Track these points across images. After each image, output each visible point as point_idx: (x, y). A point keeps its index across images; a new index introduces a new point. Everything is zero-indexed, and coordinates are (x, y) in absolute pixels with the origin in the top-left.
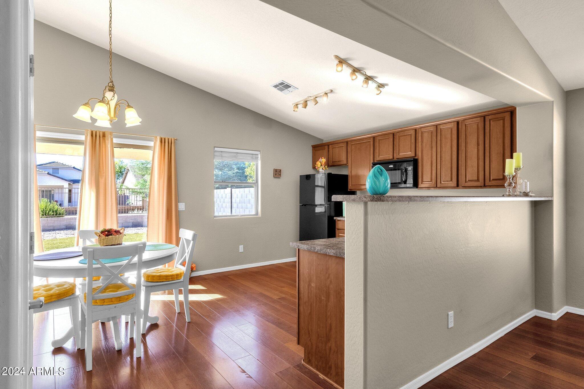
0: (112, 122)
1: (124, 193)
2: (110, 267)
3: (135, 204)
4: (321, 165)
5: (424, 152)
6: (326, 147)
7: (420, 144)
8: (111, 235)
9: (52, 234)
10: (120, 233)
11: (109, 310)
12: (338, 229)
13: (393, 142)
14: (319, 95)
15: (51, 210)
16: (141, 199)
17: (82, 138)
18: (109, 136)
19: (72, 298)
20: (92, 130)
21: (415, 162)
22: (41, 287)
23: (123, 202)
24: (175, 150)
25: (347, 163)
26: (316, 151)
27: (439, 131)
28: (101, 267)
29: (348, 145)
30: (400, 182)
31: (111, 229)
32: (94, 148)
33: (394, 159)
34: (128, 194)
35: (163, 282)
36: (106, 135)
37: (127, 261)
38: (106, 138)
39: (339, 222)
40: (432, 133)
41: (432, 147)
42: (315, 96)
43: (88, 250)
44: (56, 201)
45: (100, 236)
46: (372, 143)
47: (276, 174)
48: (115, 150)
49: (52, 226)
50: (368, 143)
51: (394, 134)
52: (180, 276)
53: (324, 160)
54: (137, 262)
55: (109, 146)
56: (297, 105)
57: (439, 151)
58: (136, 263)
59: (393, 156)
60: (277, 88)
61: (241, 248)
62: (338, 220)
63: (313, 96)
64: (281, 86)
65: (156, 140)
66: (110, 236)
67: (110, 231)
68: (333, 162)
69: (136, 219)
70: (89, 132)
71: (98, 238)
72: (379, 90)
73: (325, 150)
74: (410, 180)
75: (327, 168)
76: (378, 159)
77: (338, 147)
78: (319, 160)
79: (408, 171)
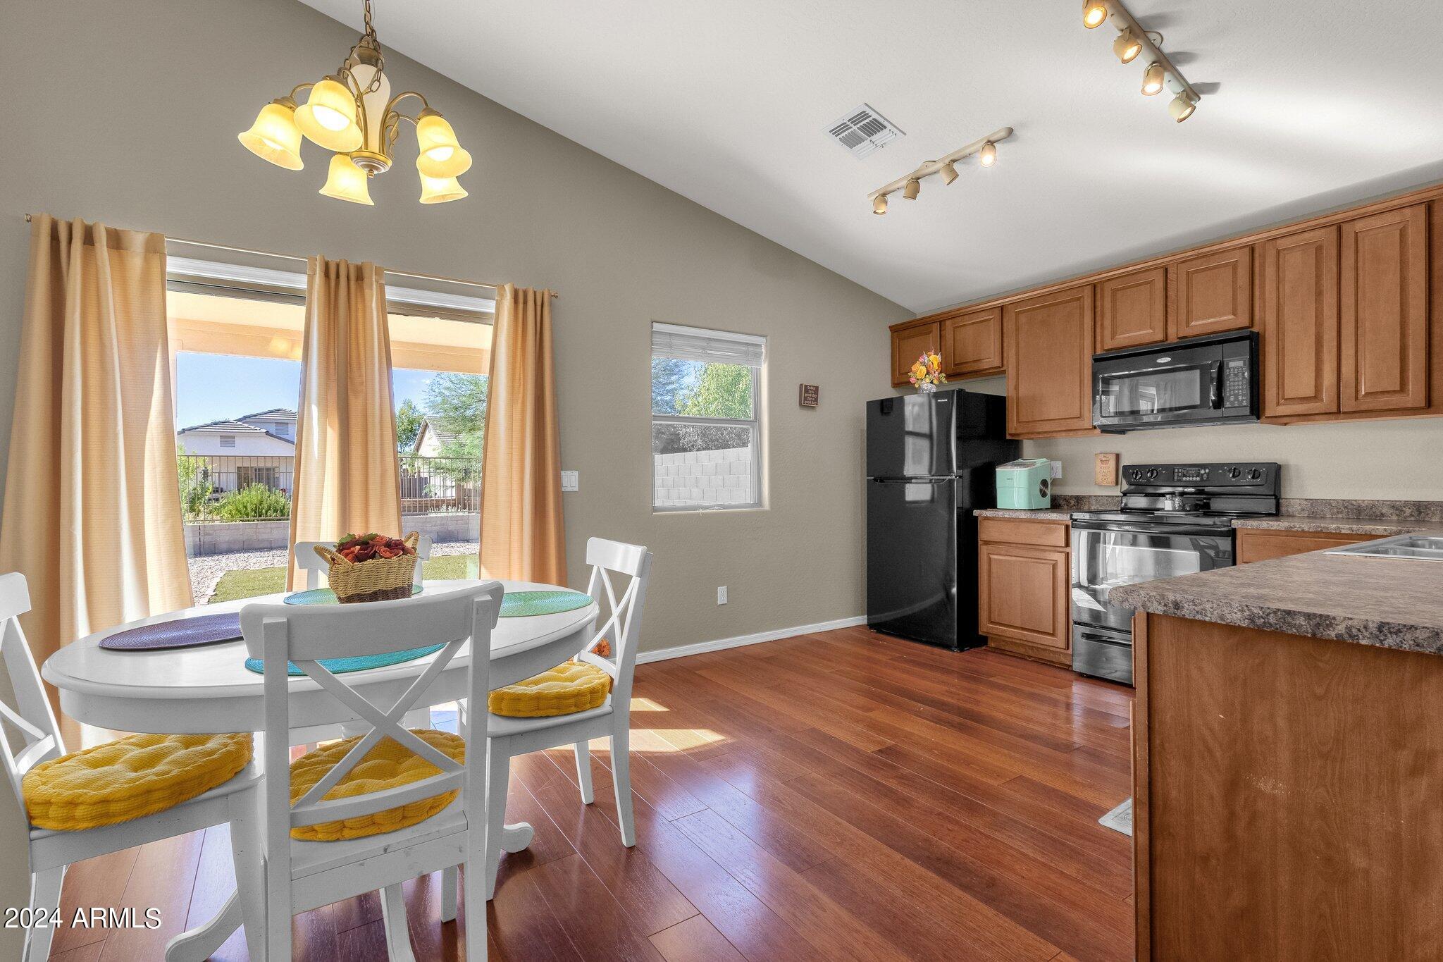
0: (376, 172)
1: (419, 472)
2: (360, 687)
3: (442, 495)
4: (928, 373)
5: (1288, 311)
6: (936, 327)
7: (1270, 287)
8: (373, 557)
9: (265, 559)
10: (403, 550)
11: (362, 865)
12: (987, 543)
13: (1166, 293)
14: (962, 154)
15: (270, 508)
16: (454, 484)
17: (299, 282)
18: (374, 277)
19: (232, 793)
20: (327, 259)
21: (1253, 342)
22: (129, 744)
23: (416, 491)
24: (552, 325)
25: (1002, 364)
26: (904, 339)
27: (1348, 241)
28: (318, 686)
29: (1004, 314)
30: (1199, 403)
31: (373, 537)
32: (332, 317)
33: (1167, 340)
34: (426, 475)
35: (548, 717)
36: (366, 273)
37: (431, 659)
38: (366, 280)
39: (986, 521)
40: (1319, 249)
41: (1319, 294)
42: (951, 158)
43: (266, 621)
44: (284, 490)
45: (333, 559)
46: (1088, 302)
47: (806, 399)
48: (393, 320)
49: (267, 540)
50: (1075, 304)
51: (1166, 269)
52: (600, 694)
53: (934, 359)
54: (469, 662)
55: (374, 305)
56: (884, 195)
57: (1348, 301)
58: (465, 668)
59: (1166, 332)
60: (840, 136)
61: (722, 595)
62: (987, 518)
63: (941, 160)
64: (855, 128)
65: (502, 296)
66: (370, 561)
67: (370, 542)
68: (955, 365)
69: (443, 525)
70: (318, 263)
71: (328, 566)
72: (1192, 106)
73: (931, 335)
74: (1236, 396)
75: (944, 380)
76: (1109, 344)
77: (973, 323)
78: (921, 360)
79: (1228, 371)
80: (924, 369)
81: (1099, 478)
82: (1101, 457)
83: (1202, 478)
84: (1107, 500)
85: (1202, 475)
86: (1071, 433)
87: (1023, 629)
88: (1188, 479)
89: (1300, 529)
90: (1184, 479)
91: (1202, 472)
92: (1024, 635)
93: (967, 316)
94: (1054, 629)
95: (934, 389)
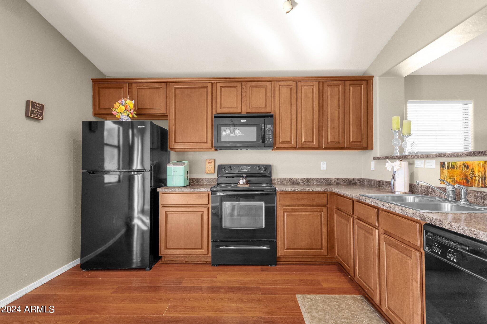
4: (126, 110)
6: (124, 85)
7: (277, 99)
12: (164, 206)
13: (242, 93)
25: (166, 112)
26: (103, 88)
27: (299, 88)
29: (167, 87)
30: (256, 140)
33: (242, 112)
39: (164, 194)
40: (291, 88)
41: (291, 105)
46: (209, 90)
47: (32, 112)
50: (204, 89)
51: (242, 83)
53: (130, 103)
57: (299, 109)
59: (241, 109)
68: (141, 109)
73: (122, 89)
74: (269, 139)
75: (135, 116)
76: (219, 111)
77: (150, 88)
78: (120, 102)
79: (266, 128)
80: (123, 108)
81: (207, 170)
82: (208, 161)
83: (248, 170)
84: (211, 180)
85: (248, 169)
86: (202, 149)
87: (185, 249)
88: (243, 171)
89: (298, 191)
90: (242, 171)
91: (248, 168)
92: (186, 252)
93: (146, 84)
94: (202, 246)
95: (129, 120)
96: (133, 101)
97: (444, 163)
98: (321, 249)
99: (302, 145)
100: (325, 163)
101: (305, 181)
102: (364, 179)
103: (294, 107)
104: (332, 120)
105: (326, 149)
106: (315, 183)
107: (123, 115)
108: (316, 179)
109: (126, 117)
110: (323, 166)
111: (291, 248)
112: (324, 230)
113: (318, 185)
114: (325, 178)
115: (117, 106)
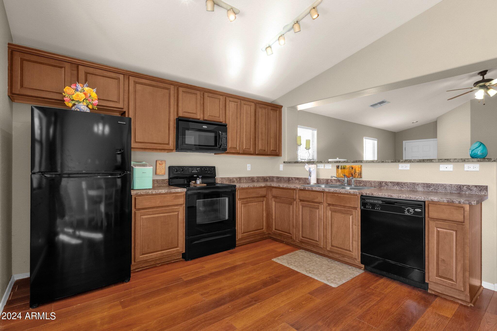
4: (86, 99)
13: (200, 101)
25: (124, 107)
30: (214, 145)
33: (200, 119)
40: (237, 105)
46: (172, 93)
50: (166, 91)
51: (200, 92)
53: (92, 92)
59: (200, 116)
74: (224, 144)
75: (95, 107)
76: (181, 114)
78: (73, 87)
79: (222, 135)
80: (82, 96)
81: (158, 171)
82: (160, 162)
83: (198, 171)
84: (162, 181)
87: (162, 250)
90: (193, 172)
91: (198, 169)
92: (163, 253)
94: (178, 245)
95: (88, 111)
96: (94, 90)
97: (339, 166)
98: (263, 229)
99: (244, 151)
100: (250, 165)
101: (238, 180)
102: (273, 177)
103: (239, 120)
104: (262, 133)
105: (258, 155)
106: (244, 181)
107: (81, 104)
108: (245, 178)
109: (86, 107)
110: (249, 167)
111: (246, 231)
112: (265, 215)
113: (246, 183)
114: (251, 177)
115: (71, 92)
